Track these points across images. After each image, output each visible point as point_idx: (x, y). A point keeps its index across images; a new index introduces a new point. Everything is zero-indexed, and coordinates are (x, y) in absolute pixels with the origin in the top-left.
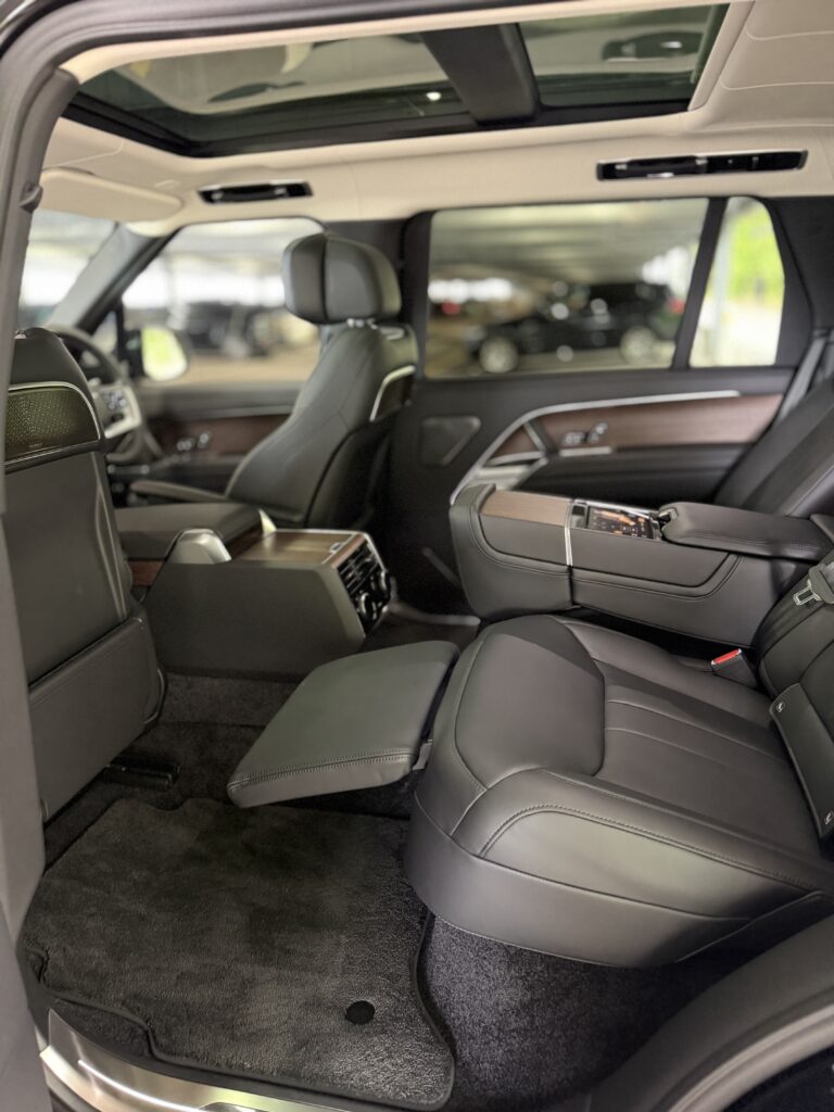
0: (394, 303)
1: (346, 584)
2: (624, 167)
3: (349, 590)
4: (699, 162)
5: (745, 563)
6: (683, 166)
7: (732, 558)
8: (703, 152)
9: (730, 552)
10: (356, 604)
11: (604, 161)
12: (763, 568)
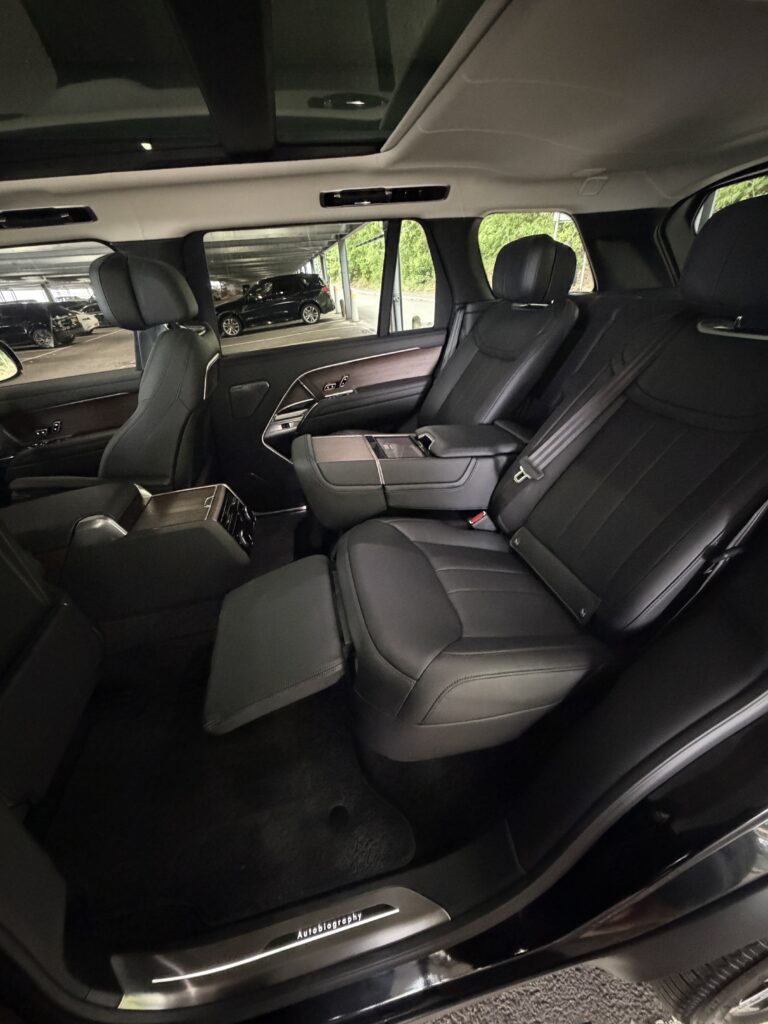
0: (194, 307)
1: (226, 528)
2: (339, 196)
3: (230, 532)
4: (387, 193)
5: (481, 462)
6: (376, 196)
7: (474, 461)
8: (389, 184)
9: (472, 457)
10: (238, 540)
11: (325, 191)
12: (490, 463)
